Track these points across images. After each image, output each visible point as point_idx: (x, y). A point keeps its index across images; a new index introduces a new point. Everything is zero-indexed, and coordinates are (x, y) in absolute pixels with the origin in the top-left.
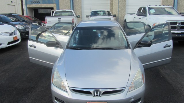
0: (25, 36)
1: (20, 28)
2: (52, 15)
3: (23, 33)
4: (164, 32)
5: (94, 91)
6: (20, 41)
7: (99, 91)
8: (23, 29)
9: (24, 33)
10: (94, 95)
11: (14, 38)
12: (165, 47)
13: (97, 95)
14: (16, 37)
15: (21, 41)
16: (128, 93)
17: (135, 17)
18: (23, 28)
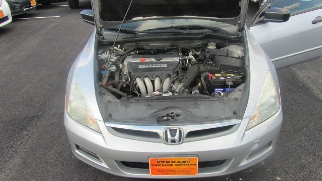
0: (22, 11)
3: (16, 5)
5: (166, 131)
6: (9, 21)
7: (178, 131)
9: (19, 5)
12: (314, 23)
14: (1, 11)
15: (13, 21)
16: (246, 132)
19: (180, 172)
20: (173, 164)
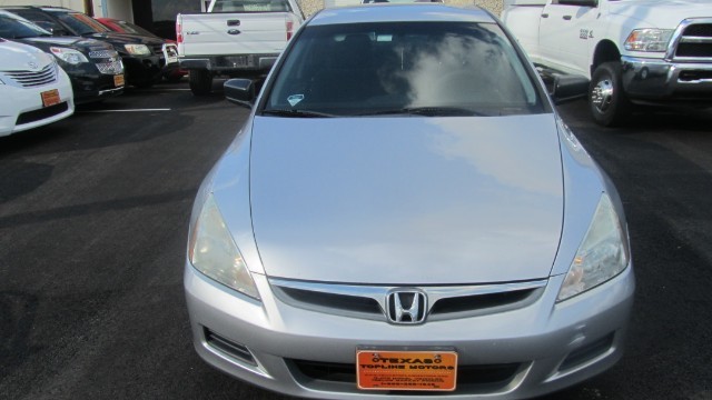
0: (95, 95)
1: (74, 61)
2: (203, 10)
3: (84, 83)
4: (672, 69)
5: (392, 297)
6: (70, 111)
7: (416, 298)
8: (83, 65)
9: (91, 83)
10: (393, 316)
11: (45, 96)
13: (406, 318)
14: (55, 93)
16: (558, 307)
17: (545, 16)
18: (86, 60)
19: (420, 382)
20: (406, 364)
